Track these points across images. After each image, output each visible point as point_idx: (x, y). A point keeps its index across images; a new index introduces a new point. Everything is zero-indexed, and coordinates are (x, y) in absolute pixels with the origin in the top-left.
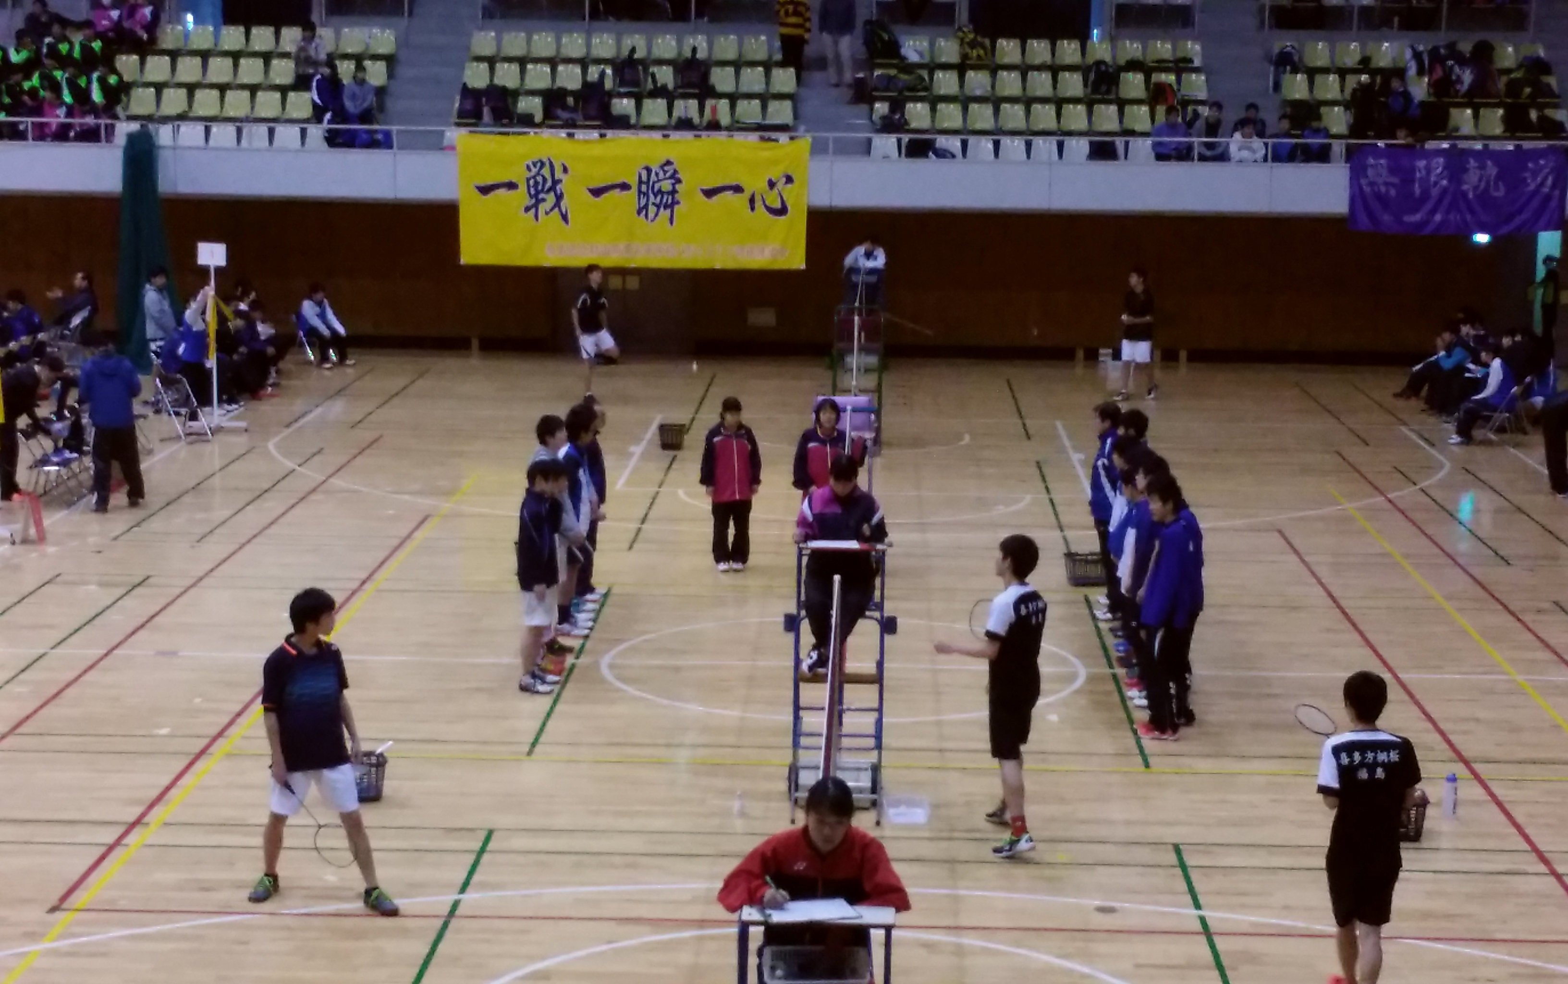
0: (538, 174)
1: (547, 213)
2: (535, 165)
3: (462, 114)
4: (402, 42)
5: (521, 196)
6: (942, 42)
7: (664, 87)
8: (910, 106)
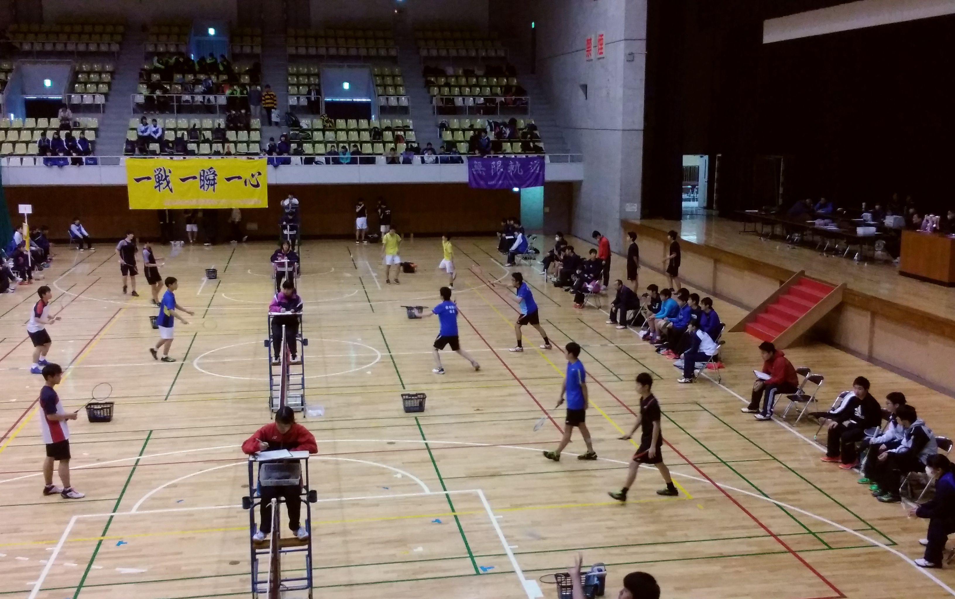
0: (159, 173)
1: (164, 189)
2: (158, 170)
3: (127, 151)
4: (101, 123)
5: (153, 182)
6: (315, 121)
7: (208, 139)
8: (305, 145)
